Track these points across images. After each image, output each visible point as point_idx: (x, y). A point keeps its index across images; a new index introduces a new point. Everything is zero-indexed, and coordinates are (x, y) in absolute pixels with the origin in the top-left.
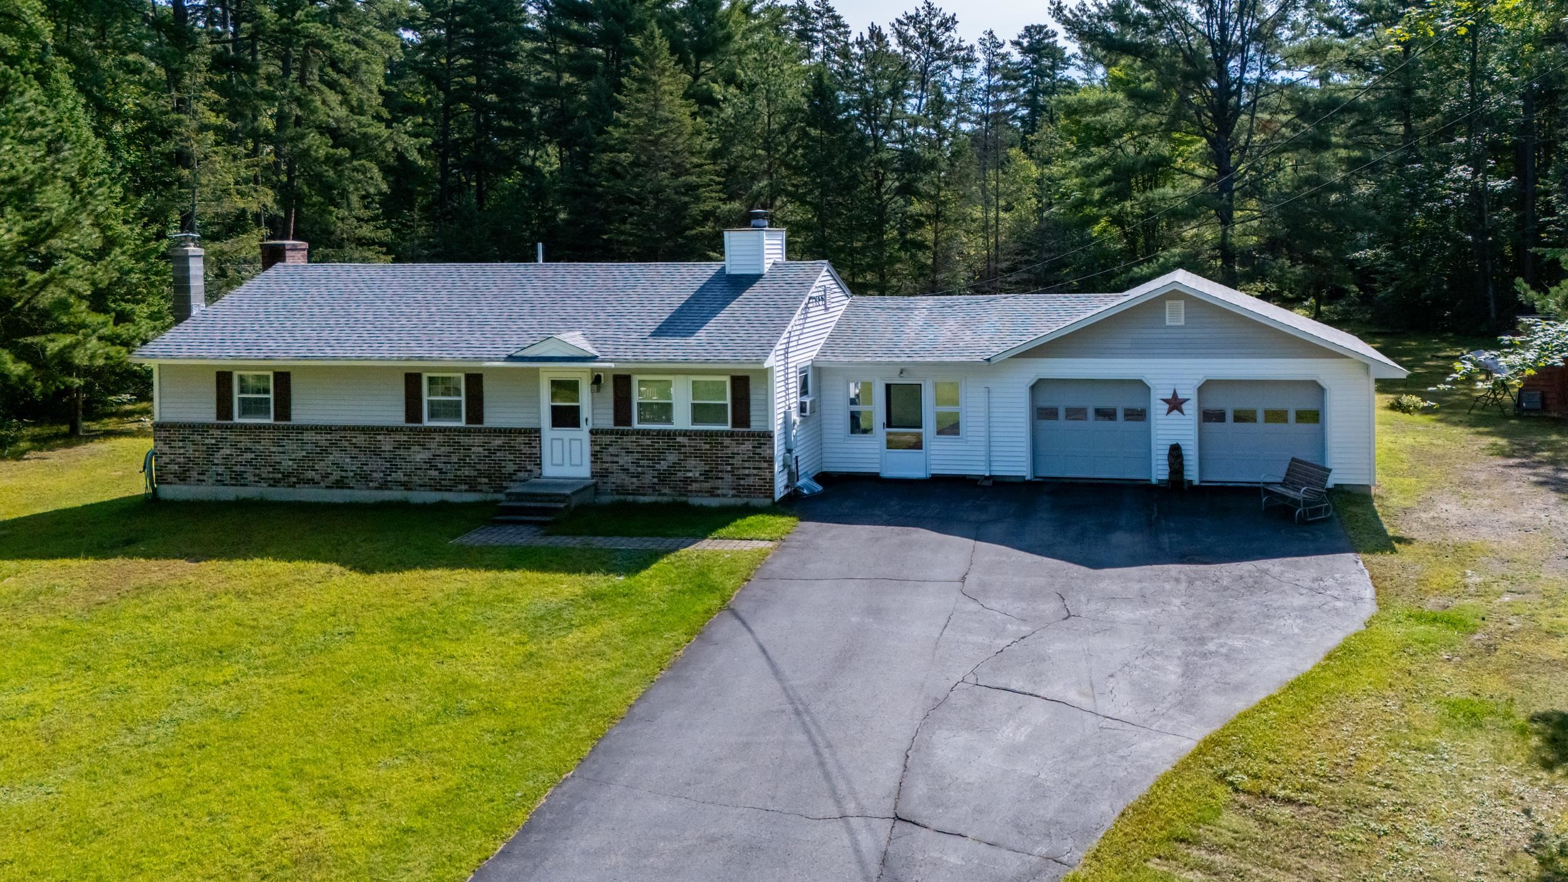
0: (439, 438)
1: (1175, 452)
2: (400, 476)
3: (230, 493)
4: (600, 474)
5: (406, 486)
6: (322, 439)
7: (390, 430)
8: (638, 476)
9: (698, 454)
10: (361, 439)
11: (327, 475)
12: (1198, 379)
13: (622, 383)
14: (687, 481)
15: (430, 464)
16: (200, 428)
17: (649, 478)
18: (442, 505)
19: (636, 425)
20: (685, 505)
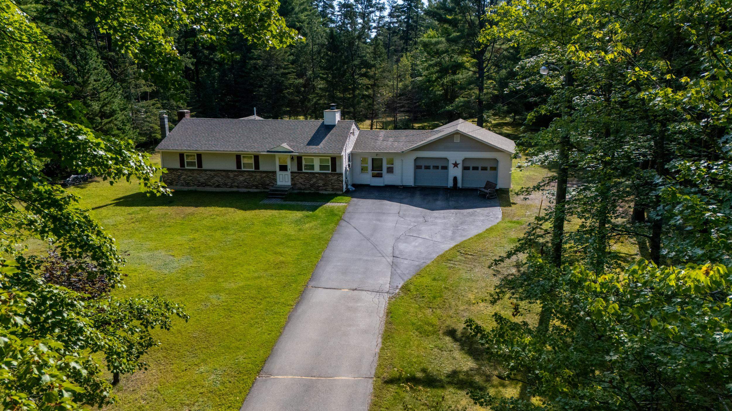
0: (247, 174)
1: (455, 179)
2: (236, 184)
3: (186, 188)
4: (294, 184)
5: (238, 187)
6: (212, 173)
7: (232, 171)
8: (304, 185)
9: (321, 179)
10: (223, 174)
11: (214, 184)
12: (463, 158)
13: (299, 159)
14: (319, 187)
15: (245, 181)
16: (177, 170)
17: (308, 186)
18: (249, 193)
19: (304, 171)
20: (318, 193)
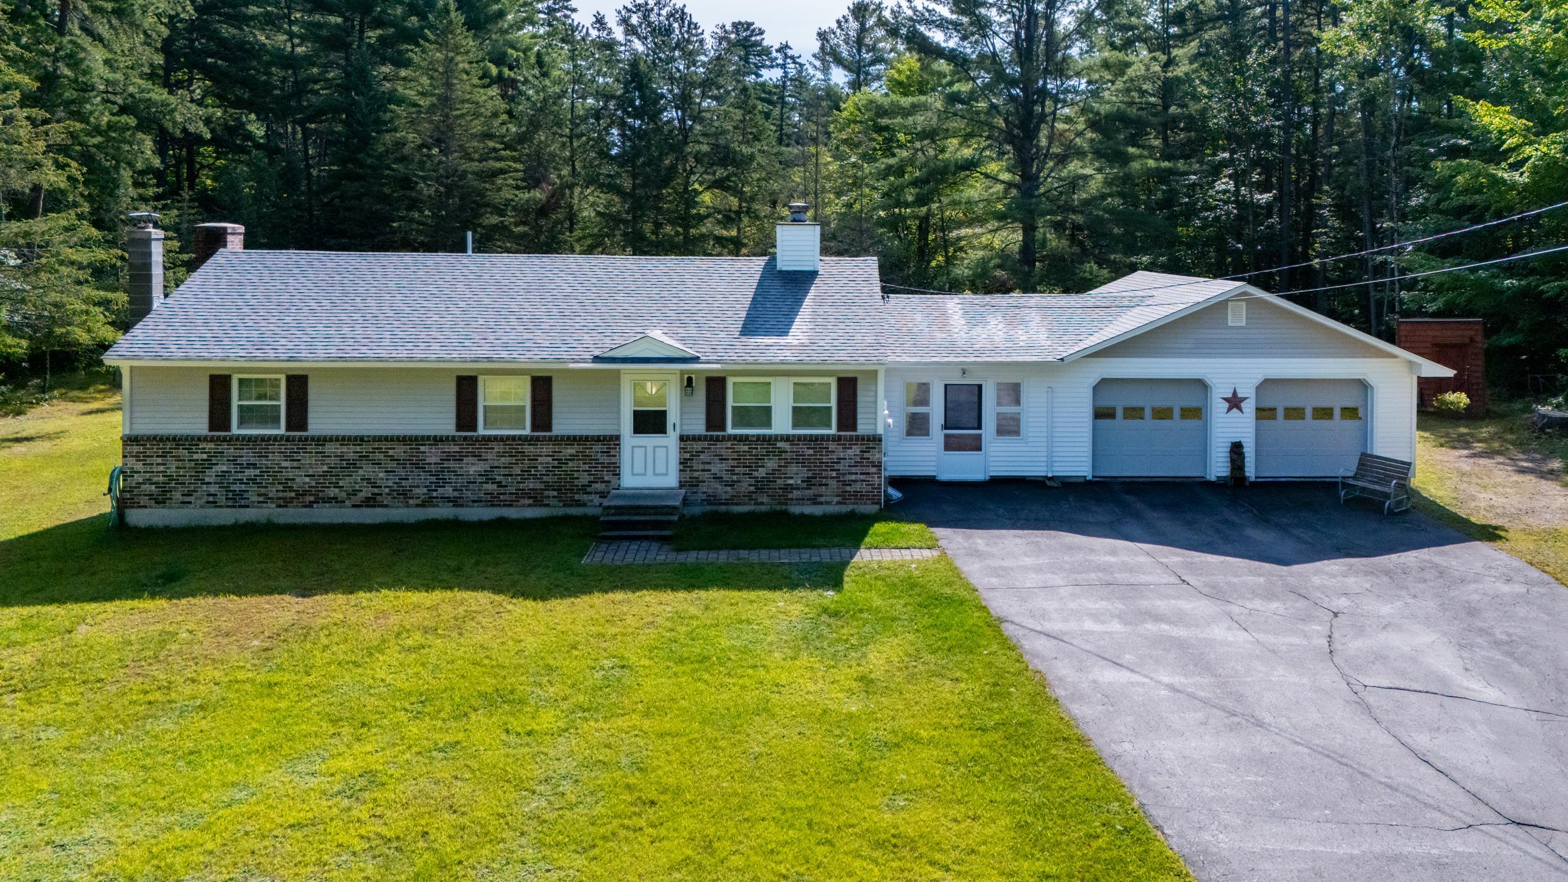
0: (498, 448)
1: (1237, 449)
2: (448, 491)
3: (226, 516)
4: (688, 483)
5: (455, 502)
6: (350, 452)
8: (732, 484)
9: (800, 460)
10: (399, 451)
11: (355, 492)
12: (1258, 379)
13: (716, 385)
14: (788, 488)
15: (488, 477)
16: (190, 442)
17: (745, 486)
18: (502, 522)
19: (730, 430)
20: (785, 514)
